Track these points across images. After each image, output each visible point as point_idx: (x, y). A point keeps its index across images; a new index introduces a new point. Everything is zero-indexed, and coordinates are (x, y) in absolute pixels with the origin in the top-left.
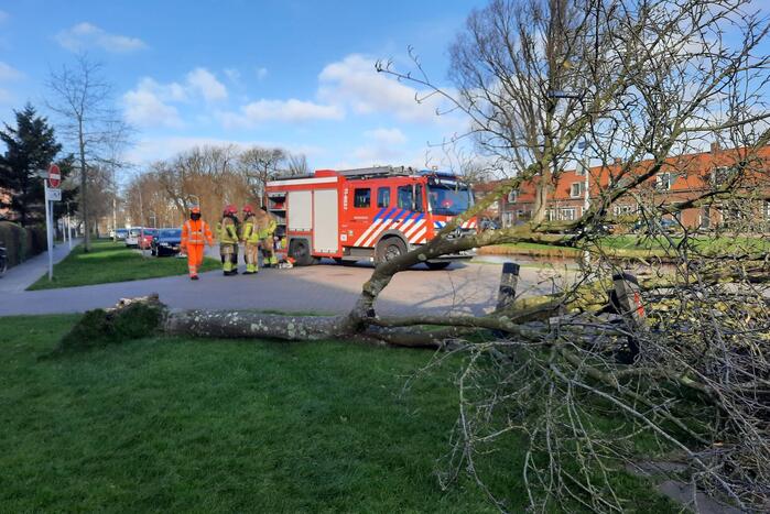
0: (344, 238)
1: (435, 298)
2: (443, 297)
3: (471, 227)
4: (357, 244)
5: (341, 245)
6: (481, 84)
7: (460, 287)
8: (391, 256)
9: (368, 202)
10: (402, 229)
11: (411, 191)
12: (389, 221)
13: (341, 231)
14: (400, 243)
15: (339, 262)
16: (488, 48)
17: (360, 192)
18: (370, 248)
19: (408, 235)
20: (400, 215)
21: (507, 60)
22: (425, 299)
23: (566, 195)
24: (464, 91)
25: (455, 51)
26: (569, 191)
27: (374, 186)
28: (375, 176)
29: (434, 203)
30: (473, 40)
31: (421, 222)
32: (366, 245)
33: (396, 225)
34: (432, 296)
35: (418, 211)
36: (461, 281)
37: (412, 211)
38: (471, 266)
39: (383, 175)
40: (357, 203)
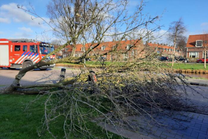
0: (11, 61)
1: (42, 79)
2: (44, 78)
3: (53, 58)
4: (16, 63)
5: (10, 63)
6: (57, 18)
7: (50, 76)
8: (28, 66)
9: (20, 49)
10: (31, 58)
11: (34, 47)
12: (27, 56)
13: (10, 58)
14: (31, 62)
15: (9, 68)
16: (59, 7)
17: (16, 46)
18: (20, 64)
19: (33, 60)
20: (31, 54)
21: (64, 12)
22: (39, 79)
23: (80, 50)
24: (51, 19)
25: (49, 7)
26: (81, 49)
27: (22, 45)
28: (22, 42)
29: (42, 51)
30: (54, 5)
31: (38, 56)
32: (19, 63)
33: (29, 57)
34: (41, 78)
35: (37, 53)
36: (50, 74)
37: (35, 53)
38: (53, 69)
39: (25, 42)
40: (15, 50)
